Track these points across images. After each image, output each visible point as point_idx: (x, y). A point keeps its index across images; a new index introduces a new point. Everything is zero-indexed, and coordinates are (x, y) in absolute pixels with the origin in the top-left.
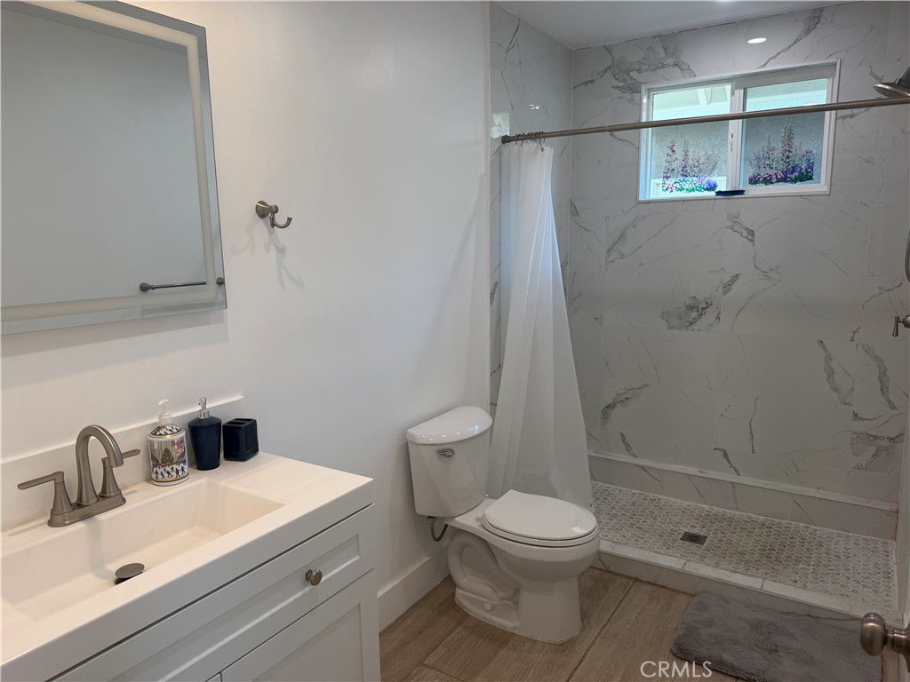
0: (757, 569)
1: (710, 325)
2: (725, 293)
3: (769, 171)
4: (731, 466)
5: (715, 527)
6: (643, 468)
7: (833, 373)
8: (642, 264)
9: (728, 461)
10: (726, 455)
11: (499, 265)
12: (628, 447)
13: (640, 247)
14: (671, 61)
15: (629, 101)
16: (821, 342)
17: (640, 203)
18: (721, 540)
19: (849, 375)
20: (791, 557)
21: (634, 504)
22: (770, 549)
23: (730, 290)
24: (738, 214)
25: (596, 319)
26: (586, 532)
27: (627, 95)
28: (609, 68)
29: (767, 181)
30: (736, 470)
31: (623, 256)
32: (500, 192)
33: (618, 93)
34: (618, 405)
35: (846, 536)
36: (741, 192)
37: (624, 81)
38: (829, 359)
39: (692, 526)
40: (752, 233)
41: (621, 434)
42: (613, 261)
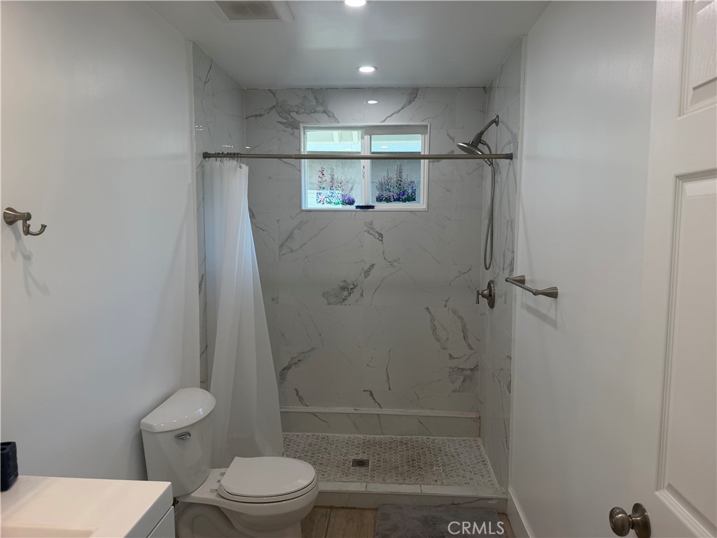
0: (410, 478)
1: (357, 301)
2: (366, 277)
3: (388, 193)
4: (376, 402)
5: (372, 451)
6: (314, 414)
7: (436, 329)
8: (307, 257)
9: (374, 399)
10: (371, 394)
11: (204, 260)
12: (301, 399)
13: (304, 244)
14: (321, 109)
15: (291, 134)
16: (428, 308)
17: (303, 211)
18: (379, 461)
19: (445, 329)
20: (426, 463)
21: (310, 445)
22: (412, 460)
23: (369, 275)
24: (372, 222)
25: (273, 299)
26: (309, 481)
27: (289, 130)
28: (274, 107)
29: (388, 200)
30: (379, 405)
31: (292, 251)
32: (204, 198)
33: (282, 127)
34: (293, 366)
35: (452, 440)
36: (372, 207)
37: (286, 118)
38: (433, 320)
39: (357, 454)
40: (381, 235)
41: (296, 390)
42: (284, 254)
